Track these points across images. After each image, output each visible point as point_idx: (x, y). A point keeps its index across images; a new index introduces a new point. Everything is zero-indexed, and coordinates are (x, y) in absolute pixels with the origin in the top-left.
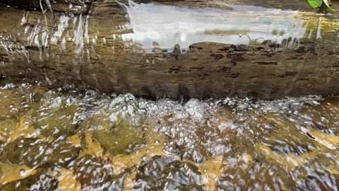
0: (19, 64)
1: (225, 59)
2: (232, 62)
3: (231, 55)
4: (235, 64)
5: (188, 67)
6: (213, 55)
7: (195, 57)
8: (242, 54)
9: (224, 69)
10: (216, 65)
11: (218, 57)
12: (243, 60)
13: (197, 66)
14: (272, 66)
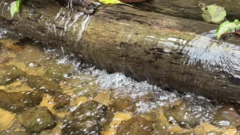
0: (51, 36)
1: (151, 55)
2: (155, 58)
3: (155, 53)
4: (156, 60)
5: (132, 56)
6: (145, 51)
7: (136, 50)
8: (161, 54)
9: (150, 61)
10: (146, 58)
11: (148, 53)
12: (161, 58)
13: (136, 56)
14: (177, 66)
